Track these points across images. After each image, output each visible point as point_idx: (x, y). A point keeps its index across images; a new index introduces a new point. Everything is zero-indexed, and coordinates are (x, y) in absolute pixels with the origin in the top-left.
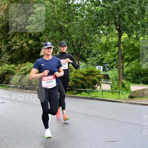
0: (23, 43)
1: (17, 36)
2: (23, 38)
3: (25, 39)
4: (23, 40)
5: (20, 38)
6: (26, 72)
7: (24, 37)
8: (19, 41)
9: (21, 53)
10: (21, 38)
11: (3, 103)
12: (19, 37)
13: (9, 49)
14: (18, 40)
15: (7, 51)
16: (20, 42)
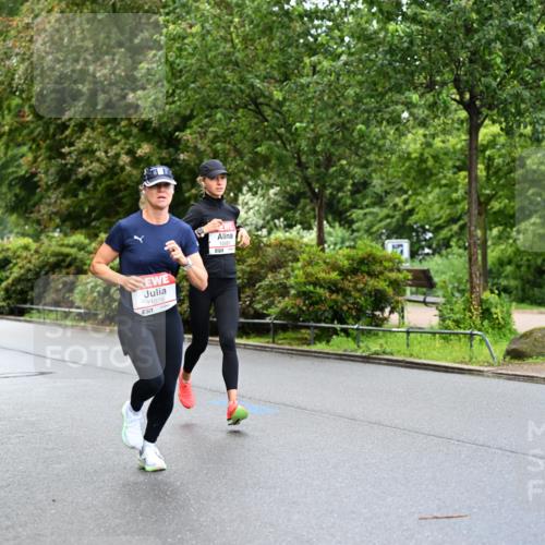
0: (117, 156)
1: (93, 129)
2: (118, 138)
3: (123, 141)
4: (116, 142)
5: (106, 135)
7: (120, 132)
8: (103, 145)
9: (111, 191)
10: (109, 136)
11: (43, 374)
12: (101, 133)
13: (64, 176)
14: (99, 143)
15: (59, 185)
16: (106, 152)
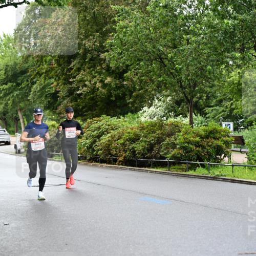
0: (95, 83)
1: (84, 71)
2: (96, 75)
3: (98, 76)
4: (95, 77)
5: (90, 73)
6: (100, 133)
7: (97, 72)
8: (89, 78)
9: (92, 99)
10: (92, 74)
11: (61, 185)
12: (88, 72)
13: (71, 92)
14: (87, 77)
15: (68, 96)
16: (90, 81)
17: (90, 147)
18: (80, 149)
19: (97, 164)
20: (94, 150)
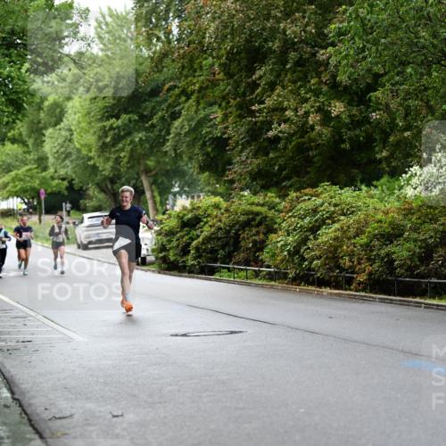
0: (307, 114)
1: (283, 87)
2: (308, 96)
3: (313, 98)
4: (306, 100)
5: (296, 93)
6: (316, 221)
7: (310, 90)
8: (293, 103)
9: (301, 149)
10: (299, 94)
11: (232, 333)
12: (291, 91)
13: (255, 133)
14: (289, 101)
15: (248, 143)
16: (296, 110)
17: (296, 252)
18: (274, 256)
19: (310, 288)
20: (303, 259)
